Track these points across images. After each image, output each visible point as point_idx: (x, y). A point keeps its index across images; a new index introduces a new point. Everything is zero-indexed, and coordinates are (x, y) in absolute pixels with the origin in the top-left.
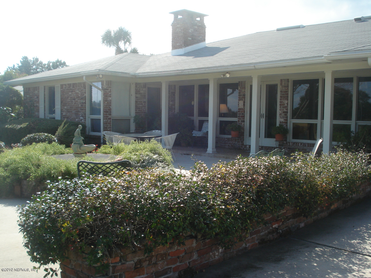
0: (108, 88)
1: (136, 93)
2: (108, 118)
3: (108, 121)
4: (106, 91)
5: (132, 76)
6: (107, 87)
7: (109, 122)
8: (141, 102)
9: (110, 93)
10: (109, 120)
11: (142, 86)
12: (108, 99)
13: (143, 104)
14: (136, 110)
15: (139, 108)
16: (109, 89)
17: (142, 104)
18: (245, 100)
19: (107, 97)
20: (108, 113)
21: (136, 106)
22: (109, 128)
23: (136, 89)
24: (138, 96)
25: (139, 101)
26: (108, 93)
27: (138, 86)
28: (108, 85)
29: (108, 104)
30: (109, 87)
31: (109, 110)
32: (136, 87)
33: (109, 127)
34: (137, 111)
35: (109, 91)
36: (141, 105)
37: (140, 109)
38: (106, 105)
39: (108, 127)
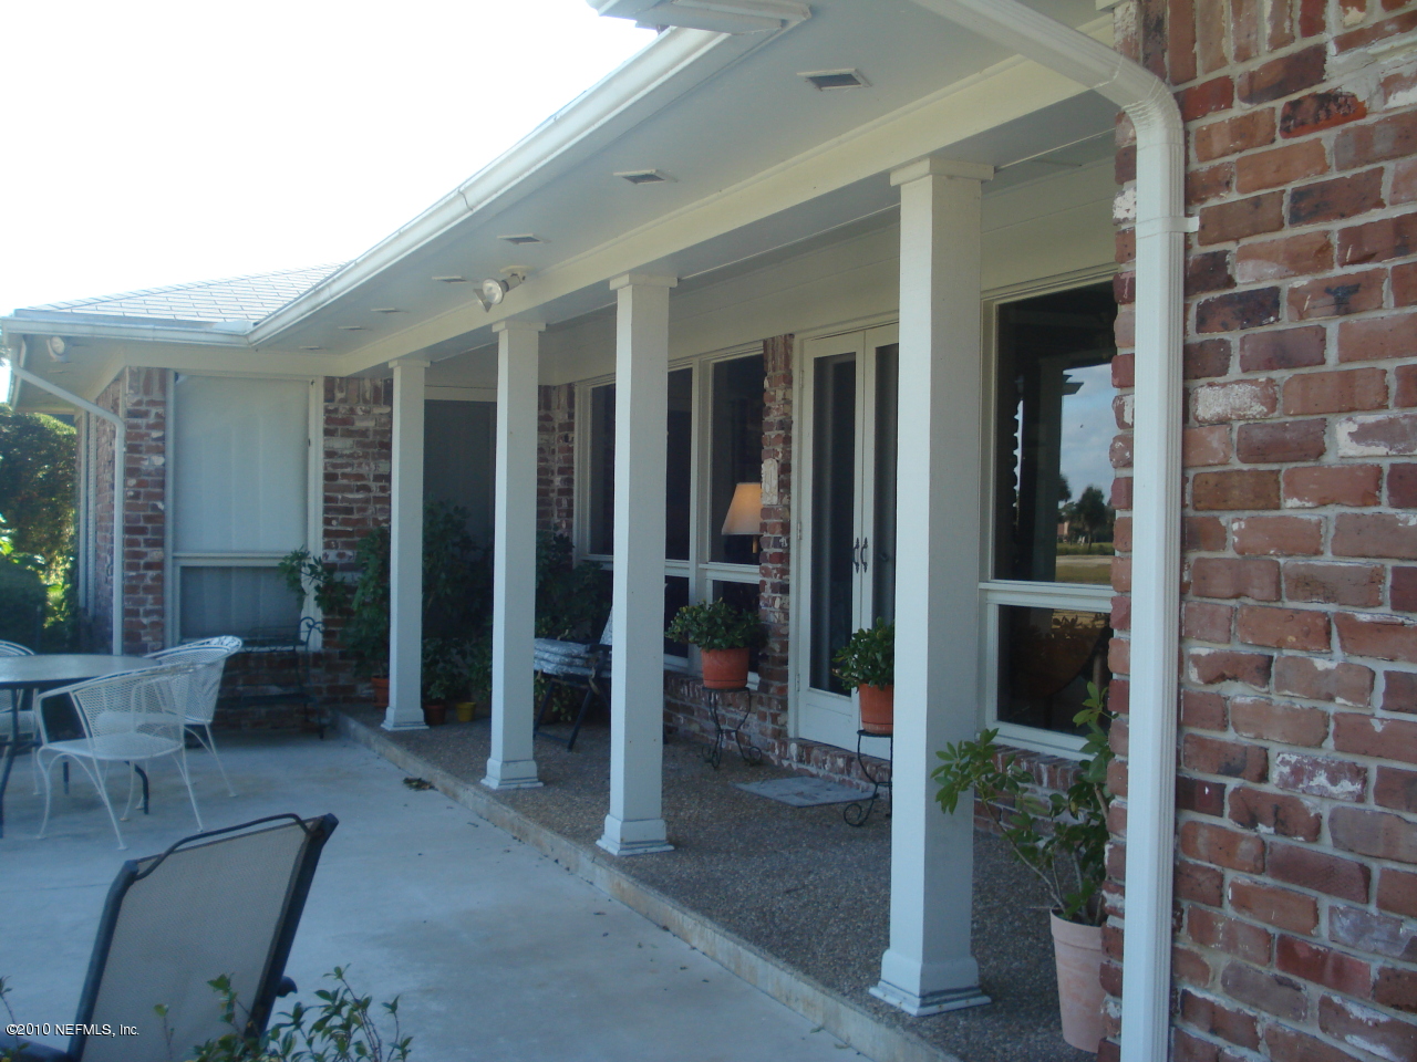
0: (143, 408)
1: (328, 433)
2: (142, 562)
3: (142, 577)
4: (135, 421)
5: (234, 339)
6: (139, 403)
7: (148, 582)
8: (360, 477)
9: (156, 434)
10: (151, 573)
11: (368, 396)
12: (146, 463)
13: (374, 485)
14: (327, 521)
15: (349, 511)
16: (154, 411)
17: (366, 489)
18: (788, 454)
19: (140, 452)
20: (141, 538)
21: (327, 499)
22: (148, 613)
23: (327, 411)
24: (341, 444)
25: (348, 470)
26: (148, 435)
27: (339, 395)
28: (147, 392)
29: (142, 490)
30: (153, 403)
31: (148, 519)
32: (329, 397)
33: (149, 607)
34: (335, 526)
35: (152, 420)
36: (360, 496)
37: (356, 516)
38: (131, 493)
39: (141, 610)
